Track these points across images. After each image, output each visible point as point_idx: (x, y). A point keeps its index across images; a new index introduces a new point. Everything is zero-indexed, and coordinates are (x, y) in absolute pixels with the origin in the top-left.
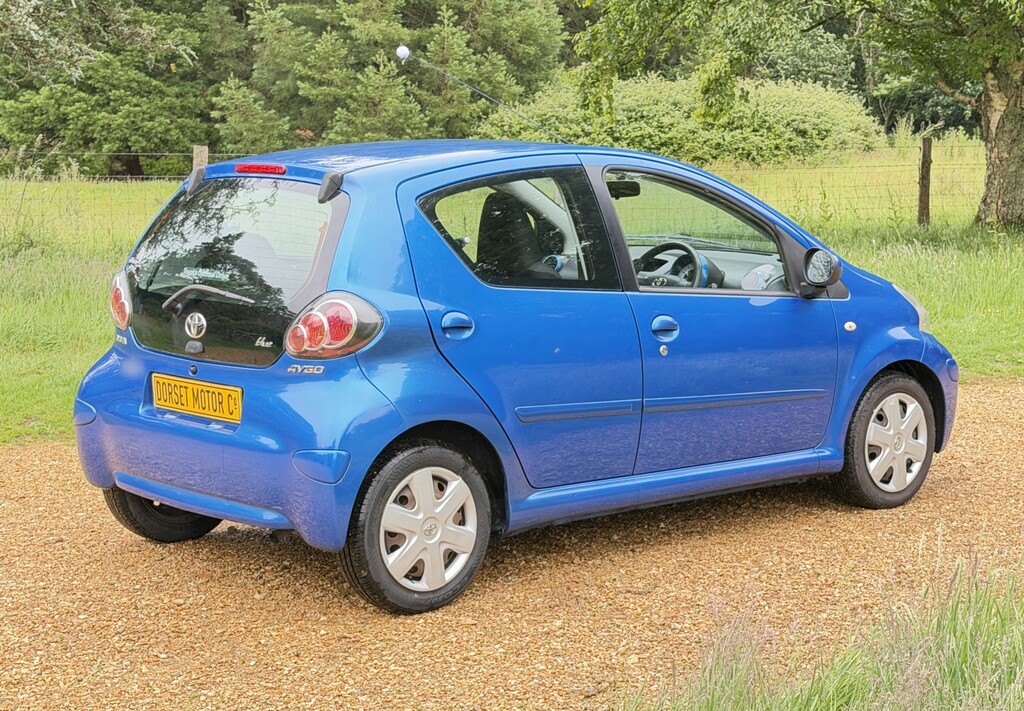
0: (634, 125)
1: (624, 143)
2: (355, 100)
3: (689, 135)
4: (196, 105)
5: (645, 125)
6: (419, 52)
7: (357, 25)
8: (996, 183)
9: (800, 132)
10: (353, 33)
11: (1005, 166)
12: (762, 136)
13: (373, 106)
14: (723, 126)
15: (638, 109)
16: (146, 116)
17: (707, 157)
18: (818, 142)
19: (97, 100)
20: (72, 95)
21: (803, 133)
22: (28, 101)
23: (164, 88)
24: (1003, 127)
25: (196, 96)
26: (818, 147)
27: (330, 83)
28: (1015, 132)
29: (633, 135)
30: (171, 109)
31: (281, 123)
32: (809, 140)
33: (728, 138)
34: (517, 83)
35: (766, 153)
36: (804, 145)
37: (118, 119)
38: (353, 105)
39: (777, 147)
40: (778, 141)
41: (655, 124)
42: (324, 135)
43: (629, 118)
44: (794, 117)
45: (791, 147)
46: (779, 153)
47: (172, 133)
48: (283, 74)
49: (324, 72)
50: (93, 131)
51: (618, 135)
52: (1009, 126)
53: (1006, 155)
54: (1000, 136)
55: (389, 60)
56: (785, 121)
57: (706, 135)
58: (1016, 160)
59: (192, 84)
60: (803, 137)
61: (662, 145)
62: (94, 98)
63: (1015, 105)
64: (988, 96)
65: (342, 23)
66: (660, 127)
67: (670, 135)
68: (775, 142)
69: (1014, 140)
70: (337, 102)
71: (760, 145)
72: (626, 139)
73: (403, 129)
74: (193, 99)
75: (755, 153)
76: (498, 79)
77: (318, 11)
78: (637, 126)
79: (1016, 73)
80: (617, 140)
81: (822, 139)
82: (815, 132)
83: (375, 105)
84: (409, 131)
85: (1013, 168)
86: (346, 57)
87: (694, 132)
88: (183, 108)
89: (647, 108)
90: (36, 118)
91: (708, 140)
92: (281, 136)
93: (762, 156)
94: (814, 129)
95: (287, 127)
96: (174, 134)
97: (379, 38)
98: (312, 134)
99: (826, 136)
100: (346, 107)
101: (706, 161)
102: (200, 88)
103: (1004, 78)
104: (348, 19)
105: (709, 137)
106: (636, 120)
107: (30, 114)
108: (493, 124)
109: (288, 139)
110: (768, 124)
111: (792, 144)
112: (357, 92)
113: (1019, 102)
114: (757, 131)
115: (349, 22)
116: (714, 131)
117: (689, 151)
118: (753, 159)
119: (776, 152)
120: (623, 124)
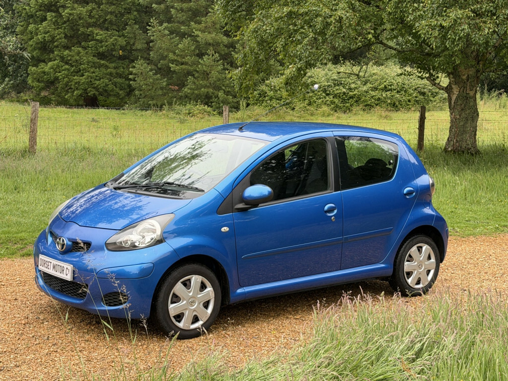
0: (337, 88)
1: (331, 97)
2: (197, 72)
3: (364, 93)
4: (123, 72)
5: (342, 88)
6: (231, 49)
7: (200, 35)
8: (453, 130)
9: (422, 93)
10: (198, 39)
11: (458, 122)
12: (401, 95)
13: (206, 75)
14: (382, 89)
15: (339, 80)
16: (97, 78)
17: (373, 104)
18: (432, 99)
19: (74, 70)
20: (62, 67)
21: (423, 94)
22: (43, 68)
23: (108, 64)
24: (457, 102)
25: (124, 68)
26: (431, 101)
27: (186, 64)
28: (463, 105)
29: (336, 92)
30: (111, 74)
31: (162, 81)
32: (426, 98)
33: (384, 95)
34: (280, 65)
35: (404, 103)
36: (423, 100)
37: (83, 79)
38: (196, 75)
39: (409, 101)
40: (410, 98)
41: (347, 87)
42: (183, 89)
43: (335, 84)
44: (418, 86)
45: (417, 101)
46: (410, 103)
47: (109, 86)
48: (164, 58)
49: (184, 58)
50: (71, 85)
51: (328, 92)
52: (460, 102)
53: (458, 117)
54: (456, 107)
55: (215, 53)
56: (414, 88)
57: (373, 93)
58: (464, 119)
59: (123, 62)
60: (423, 96)
61: (350, 98)
62: (73, 69)
63: (463, 91)
64: (451, 86)
65: (193, 34)
66: (350, 89)
67: (354, 93)
68: (408, 98)
69: (462, 109)
70: (190, 73)
71: (400, 99)
72: (332, 95)
73: (221, 87)
74: (122, 70)
75: (397, 103)
76: (271, 63)
77: (183, 27)
78: (338, 88)
79: (464, 75)
80: (328, 95)
81: (434, 97)
82: (430, 94)
83: (208, 74)
84: (224, 88)
85: (462, 123)
86: (194, 50)
87: (367, 92)
88: (117, 73)
89: (344, 79)
90: (45, 76)
91: (374, 96)
92: (162, 88)
93: (401, 105)
94: (430, 92)
95: (165, 84)
96: (111, 87)
97: (211, 41)
98: (177, 88)
99: (436, 96)
100: (193, 75)
101: (373, 106)
102: (127, 64)
103: (458, 77)
104: (196, 32)
105: (375, 94)
106: (338, 85)
107: (43, 74)
108: (266, 86)
109: (166, 90)
110: (405, 89)
111: (417, 99)
112: (199, 68)
113: (465, 90)
114: (400, 92)
115: (197, 33)
116: (377, 92)
117: (364, 101)
118: (397, 106)
119: (408, 103)
120: (331, 87)
